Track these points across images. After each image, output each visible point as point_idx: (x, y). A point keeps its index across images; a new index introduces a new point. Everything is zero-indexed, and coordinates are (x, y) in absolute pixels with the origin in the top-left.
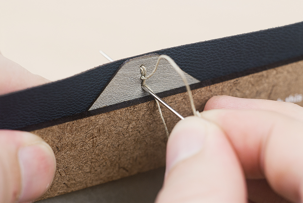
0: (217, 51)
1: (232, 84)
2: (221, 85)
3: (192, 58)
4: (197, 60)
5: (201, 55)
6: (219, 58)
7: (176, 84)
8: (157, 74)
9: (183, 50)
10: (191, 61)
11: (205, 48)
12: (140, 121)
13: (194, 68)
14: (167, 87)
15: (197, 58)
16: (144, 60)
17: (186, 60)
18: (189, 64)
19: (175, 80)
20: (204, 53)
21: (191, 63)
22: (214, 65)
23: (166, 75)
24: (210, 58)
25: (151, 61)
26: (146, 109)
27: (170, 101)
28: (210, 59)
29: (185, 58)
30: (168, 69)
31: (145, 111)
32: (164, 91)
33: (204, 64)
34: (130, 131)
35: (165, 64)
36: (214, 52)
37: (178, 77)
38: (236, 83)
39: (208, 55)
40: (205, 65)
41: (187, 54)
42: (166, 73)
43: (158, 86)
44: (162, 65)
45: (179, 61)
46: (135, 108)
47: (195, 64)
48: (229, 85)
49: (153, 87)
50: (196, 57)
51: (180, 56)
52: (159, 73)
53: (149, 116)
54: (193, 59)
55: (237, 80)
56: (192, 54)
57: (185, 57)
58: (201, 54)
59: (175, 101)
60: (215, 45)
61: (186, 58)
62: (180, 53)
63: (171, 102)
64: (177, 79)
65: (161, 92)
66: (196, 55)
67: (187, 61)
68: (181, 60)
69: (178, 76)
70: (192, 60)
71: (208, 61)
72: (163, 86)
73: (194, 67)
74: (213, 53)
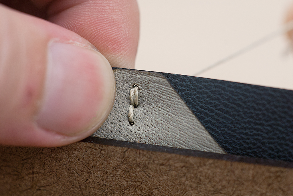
0: (263, 109)
1: (271, 175)
2: (253, 169)
3: (219, 105)
4: (227, 112)
5: (234, 106)
6: (264, 123)
7: (184, 140)
8: (156, 110)
9: (206, 84)
10: (216, 111)
11: (243, 95)
12: (108, 176)
13: (220, 125)
14: (168, 139)
15: (227, 108)
16: (139, 76)
17: (208, 106)
18: (213, 114)
19: (182, 132)
20: (240, 102)
21: (216, 114)
22: (255, 132)
23: (170, 117)
24: (250, 117)
25: (150, 82)
26: (120, 160)
27: (161, 162)
28: (249, 119)
29: (207, 101)
30: (174, 108)
31: (119, 161)
32: (162, 144)
33: (237, 123)
34: (91, 186)
35: (170, 96)
36: (257, 108)
37: (188, 129)
38: (279, 176)
39: (245, 110)
40: (240, 127)
41: (212, 95)
42: (170, 113)
43: (154, 132)
44: (165, 97)
45: (197, 103)
46: (102, 150)
47: (223, 118)
48: (267, 174)
49: (146, 131)
50: (226, 105)
51: (201, 93)
52: (160, 109)
53: (124, 174)
54: (220, 107)
55: (282, 172)
56: (220, 98)
57: (208, 99)
58: (235, 104)
59: (170, 166)
60: (260, 94)
61: (210, 102)
62: (201, 88)
63: (162, 164)
64: (186, 132)
65: (157, 144)
66: (226, 102)
67: (210, 108)
68: (202, 102)
69: (188, 127)
70: (219, 110)
71: (246, 120)
72: (162, 135)
73: (220, 123)
74: (255, 109)
